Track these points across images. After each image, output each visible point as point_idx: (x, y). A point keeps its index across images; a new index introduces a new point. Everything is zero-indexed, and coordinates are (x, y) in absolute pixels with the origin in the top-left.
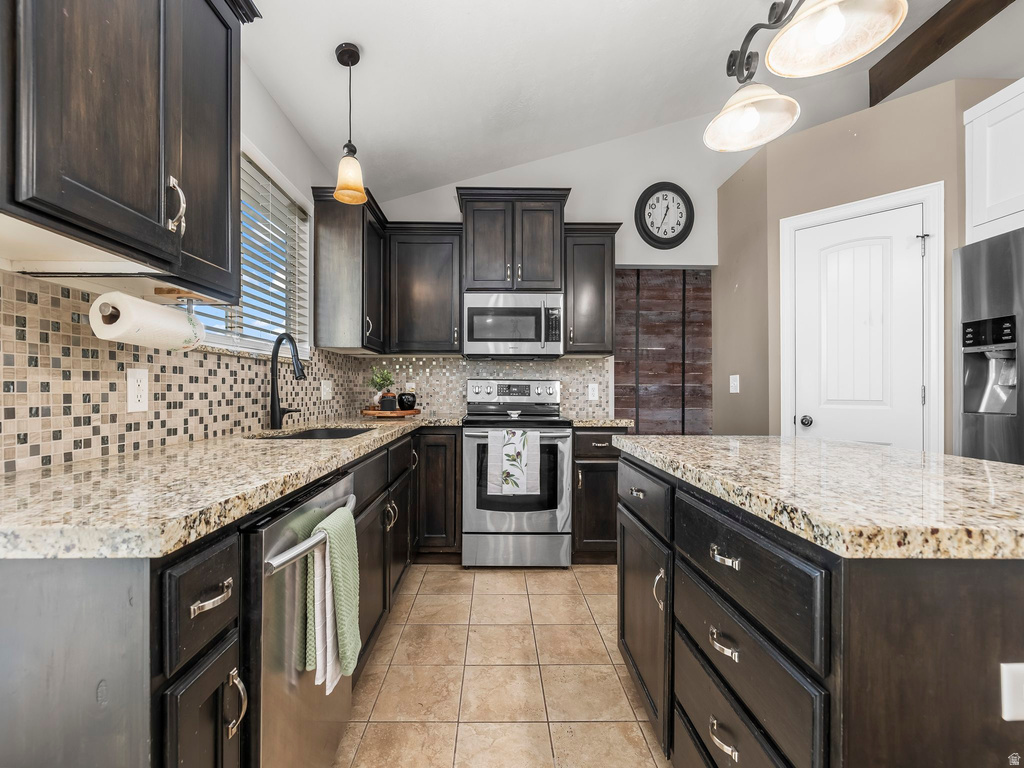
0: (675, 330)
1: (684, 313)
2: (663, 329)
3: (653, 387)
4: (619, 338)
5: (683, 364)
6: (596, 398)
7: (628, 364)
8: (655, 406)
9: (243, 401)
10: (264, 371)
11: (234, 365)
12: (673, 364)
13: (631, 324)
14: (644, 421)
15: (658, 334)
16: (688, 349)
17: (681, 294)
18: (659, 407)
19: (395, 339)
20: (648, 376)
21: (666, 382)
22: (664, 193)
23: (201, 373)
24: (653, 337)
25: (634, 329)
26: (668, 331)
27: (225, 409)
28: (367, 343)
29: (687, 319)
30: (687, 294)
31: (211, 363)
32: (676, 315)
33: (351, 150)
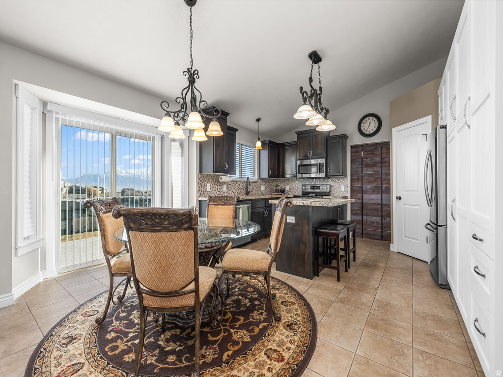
0: (378, 165)
1: (382, 158)
2: (374, 165)
3: (369, 187)
4: (355, 170)
5: (382, 178)
6: (343, 190)
7: (358, 178)
8: (369, 193)
9: (241, 190)
10: (245, 184)
11: (239, 183)
12: (377, 178)
13: (359, 164)
14: (365, 199)
15: (370, 167)
16: (383, 172)
17: (380, 152)
18: (371, 194)
19: (281, 174)
20: (366, 182)
21: (374, 185)
22: (369, 118)
23: (233, 185)
24: (369, 168)
25: (361, 166)
26: (375, 166)
27: (238, 191)
28: (270, 176)
29: (383, 161)
30: (383, 152)
31: (235, 183)
32: (378, 159)
33: (259, 139)
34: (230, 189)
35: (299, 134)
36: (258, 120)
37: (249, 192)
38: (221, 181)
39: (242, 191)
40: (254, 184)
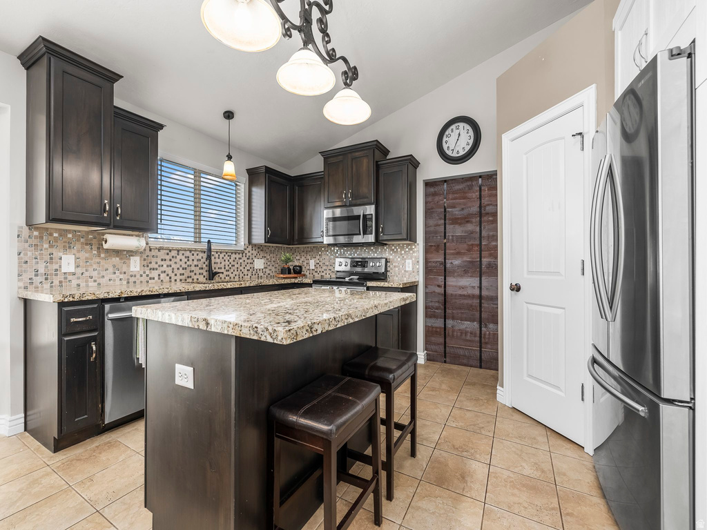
0: (474, 220)
1: (480, 207)
2: (466, 220)
3: (457, 262)
4: (432, 229)
5: (480, 244)
6: (411, 269)
7: (438, 246)
8: (458, 275)
9: (193, 268)
10: (205, 256)
11: (188, 254)
12: (472, 245)
13: (441, 219)
14: (450, 286)
15: (460, 224)
16: (484, 233)
17: (478, 194)
18: (462, 276)
19: (296, 237)
20: (453, 254)
21: (466, 258)
22: (457, 124)
23: (168, 257)
24: (457, 226)
25: (443, 221)
26: (468, 222)
27: (181, 271)
29: (483, 212)
30: (483, 193)
31: (174, 253)
32: (475, 209)
33: (230, 158)
34: (153, 265)
35: (328, 156)
36: (229, 115)
37: (216, 273)
38: (106, 246)
39: (197, 270)
40: (233, 256)
